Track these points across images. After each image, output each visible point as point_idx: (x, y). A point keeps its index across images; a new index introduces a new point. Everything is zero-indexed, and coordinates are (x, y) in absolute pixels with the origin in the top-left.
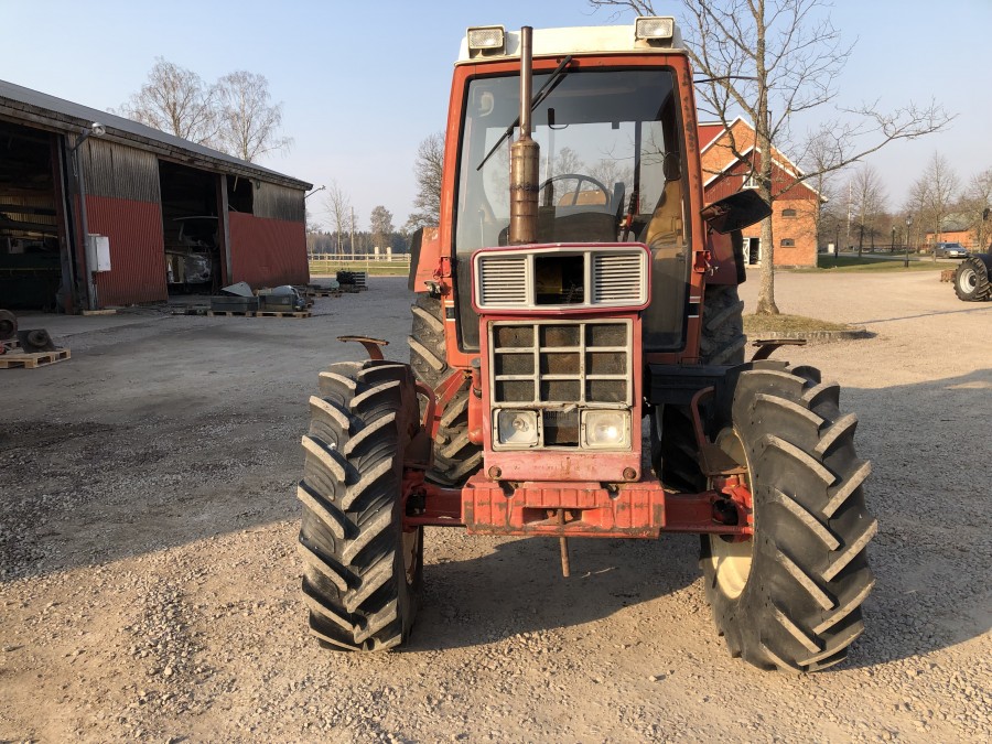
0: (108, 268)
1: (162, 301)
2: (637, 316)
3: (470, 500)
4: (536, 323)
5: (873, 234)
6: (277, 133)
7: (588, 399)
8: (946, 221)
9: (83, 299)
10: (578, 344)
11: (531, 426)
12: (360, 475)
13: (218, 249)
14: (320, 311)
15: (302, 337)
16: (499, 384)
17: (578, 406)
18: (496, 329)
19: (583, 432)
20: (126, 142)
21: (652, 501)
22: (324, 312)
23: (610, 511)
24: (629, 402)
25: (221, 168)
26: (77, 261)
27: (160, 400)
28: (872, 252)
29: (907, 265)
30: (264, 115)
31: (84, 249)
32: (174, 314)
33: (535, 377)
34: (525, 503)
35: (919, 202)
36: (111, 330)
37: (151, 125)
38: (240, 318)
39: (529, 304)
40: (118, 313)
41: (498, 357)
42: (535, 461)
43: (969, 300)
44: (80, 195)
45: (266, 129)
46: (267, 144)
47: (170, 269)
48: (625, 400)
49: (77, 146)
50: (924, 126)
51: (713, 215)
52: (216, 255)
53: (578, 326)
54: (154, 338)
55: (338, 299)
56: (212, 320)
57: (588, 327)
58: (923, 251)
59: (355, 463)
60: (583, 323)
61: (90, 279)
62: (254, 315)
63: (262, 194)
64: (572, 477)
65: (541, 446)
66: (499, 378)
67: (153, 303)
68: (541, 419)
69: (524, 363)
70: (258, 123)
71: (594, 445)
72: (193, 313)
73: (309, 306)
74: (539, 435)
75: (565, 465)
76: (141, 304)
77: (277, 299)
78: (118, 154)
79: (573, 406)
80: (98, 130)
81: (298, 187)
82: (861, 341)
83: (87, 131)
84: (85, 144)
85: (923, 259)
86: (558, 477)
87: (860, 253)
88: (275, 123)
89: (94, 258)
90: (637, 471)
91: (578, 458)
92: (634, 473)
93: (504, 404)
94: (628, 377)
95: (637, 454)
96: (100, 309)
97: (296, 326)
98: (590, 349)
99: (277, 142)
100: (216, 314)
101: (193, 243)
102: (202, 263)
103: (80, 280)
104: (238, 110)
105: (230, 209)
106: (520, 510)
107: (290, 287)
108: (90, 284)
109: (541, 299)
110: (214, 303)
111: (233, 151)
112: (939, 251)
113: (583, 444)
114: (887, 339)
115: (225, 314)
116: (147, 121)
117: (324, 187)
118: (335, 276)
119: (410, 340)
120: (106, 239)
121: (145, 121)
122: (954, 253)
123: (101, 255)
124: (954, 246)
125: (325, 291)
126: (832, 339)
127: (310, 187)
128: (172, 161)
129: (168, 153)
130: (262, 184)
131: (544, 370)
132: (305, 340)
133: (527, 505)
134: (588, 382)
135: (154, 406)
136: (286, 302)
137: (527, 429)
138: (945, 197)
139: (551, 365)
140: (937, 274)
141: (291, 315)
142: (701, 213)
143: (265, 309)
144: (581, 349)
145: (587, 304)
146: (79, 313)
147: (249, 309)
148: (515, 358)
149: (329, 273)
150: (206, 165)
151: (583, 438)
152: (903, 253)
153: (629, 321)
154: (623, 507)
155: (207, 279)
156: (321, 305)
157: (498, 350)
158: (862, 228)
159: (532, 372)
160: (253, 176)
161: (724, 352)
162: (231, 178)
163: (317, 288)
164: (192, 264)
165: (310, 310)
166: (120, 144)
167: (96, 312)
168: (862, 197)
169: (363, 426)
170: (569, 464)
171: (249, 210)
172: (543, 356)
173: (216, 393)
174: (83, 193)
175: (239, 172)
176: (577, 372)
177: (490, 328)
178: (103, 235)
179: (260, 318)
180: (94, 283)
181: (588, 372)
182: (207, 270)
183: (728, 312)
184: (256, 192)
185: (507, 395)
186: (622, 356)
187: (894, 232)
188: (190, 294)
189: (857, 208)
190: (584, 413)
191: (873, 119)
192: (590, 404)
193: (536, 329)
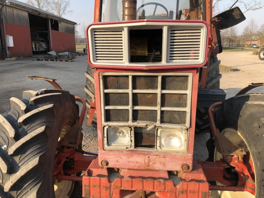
0: (13, 46)
1: (31, 56)
2: (196, 71)
3: (88, 184)
4: (131, 74)
5: (233, 41)
6: (68, 9)
7: (162, 121)
8: (253, 37)
9: (5, 55)
10: (157, 88)
11: (127, 135)
12: (19, 167)
13: (48, 41)
14: (77, 60)
15: (69, 68)
16: (107, 112)
17: (155, 126)
18: (105, 78)
19: (158, 141)
20: (18, 7)
21: (201, 189)
22: (78, 60)
23: (174, 195)
24: (188, 124)
25: (48, 17)
26: (3, 43)
27: (13, 89)
28: (232, 46)
29: (243, 50)
30: (65, 3)
31: (5, 39)
32: (33, 60)
33: (129, 107)
34: (121, 187)
35: (246, 32)
36: (11, 65)
37: (32, 5)
38: (52, 61)
39: (125, 62)
40: (16, 59)
41: (106, 95)
42: (128, 158)
43: (263, 60)
44: (3, 23)
45: (65, 8)
46: (66, 12)
47: (34, 47)
48: (185, 123)
49: (2, 8)
50: (258, 7)
51: (215, 21)
52: (48, 43)
53: (157, 76)
54: (23, 67)
55: (83, 57)
56: (44, 62)
57: (164, 78)
58: (246, 46)
59: (17, 159)
60: (160, 75)
61: (7, 49)
62: (57, 61)
63: (61, 25)
64: (151, 168)
65: (133, 148)
66: (107, 108)
67: (28, 57)
68: (133, 132)
69: (122, 99)
70: (63, 6)
71: (164, 149)
72: (39, 60)
73: (74, 58)
74: (131, 141)
75: (147, 161)
76: (24, 57)
77: (64, 56)
78: (15, 11)
79: (153, 126)
80: (8, 3)
81: (72, 24)
82: (236, 72)
83: (5, 4)
84: (5, 7)
85: (246, 48)
86: (142, 168)
87: (229, 46)
88: (68, 6)
89: (8, 43)
90: (191, 166)
91: (155, 157)
92: (189, 167)
93: (110, 124)
94: (187, 109)
95: (190, 155)
96: (11, 58)
97: (69, 64)
98: (164, 92)
99: (68, 11)
100: (45, 60)
101: (41, 39)
102: (44, 45)
103: (4, 49)
104: (57, 2)
105: (52, 29)
106: (118, 191)
107: (67, 52)
108: (7, 50)
109: (133, 59)
110: (45, 57)
111: (56, 13)
112: (251, 46)
113: (158, 148)
114: (244, 71)
115: (48, 60)
116: (30, 3)
117: (80, 24)
118: (83, 50)
119: (86, 74)
120: (12, 37)
121: (30, 4)
122: (255, 47)
123: (10, 42)
124: (255, 45)
125: (79, 54)
126: (228, 71)
127: (76, 24)
128: (33, 14)
129: (31, 11)
130: (61, 22)
131: (135, 103)
132: (70, 69)
133: (123, 188)
134: (162, 112)
135: (11, 91)
136: (66, 57)
137: (125, 136)
138: (254, 31)
139: (139, 101)
140: (252, 52)
141: (68, 61)
142: (211, 20)
143: (60, 59)
144: (158, 91)
145: (164, 63)
146: (4, 59)
147: (55, 59)
148: (117, 95)
149: (81, 49)
150: (44, 16)
151: (158, 145)
152: (241, 46)
153: (190, 75)
154: (182, 192)
155: (45, 50)
156: (78, 58)
157: (106, 91)
158: (230, 39)
159: (127, 104)
160: (59, 20)
161: (213, 81)
162: (52, 20)
163: (77, 53)
164: (41, 45)
165: (73, 60)
166: (16, 8)
167: (9, 59)
168: (231, 30)
169: (26, 134)
170: (149, 161)
171: (58, 30)
172: (134, 95)
173: (34, 87)
174: (4, 23)
175: (54, 18)
176: (156, 105)
177: (101, 77)
178: (11, 35)
179: (58, 62)
180: (8, 50)
181: (163, 105)
182: (45, 47)
183: (215, 64)
184: (59, 25)
185: (112, 117)
186: (184, 96)
187: (238, 40)
188: (41, 54)
189: (229, 33)
190: (159, 131)
191: (243, 4)
192: (163, 125)
193: (130, 78)
